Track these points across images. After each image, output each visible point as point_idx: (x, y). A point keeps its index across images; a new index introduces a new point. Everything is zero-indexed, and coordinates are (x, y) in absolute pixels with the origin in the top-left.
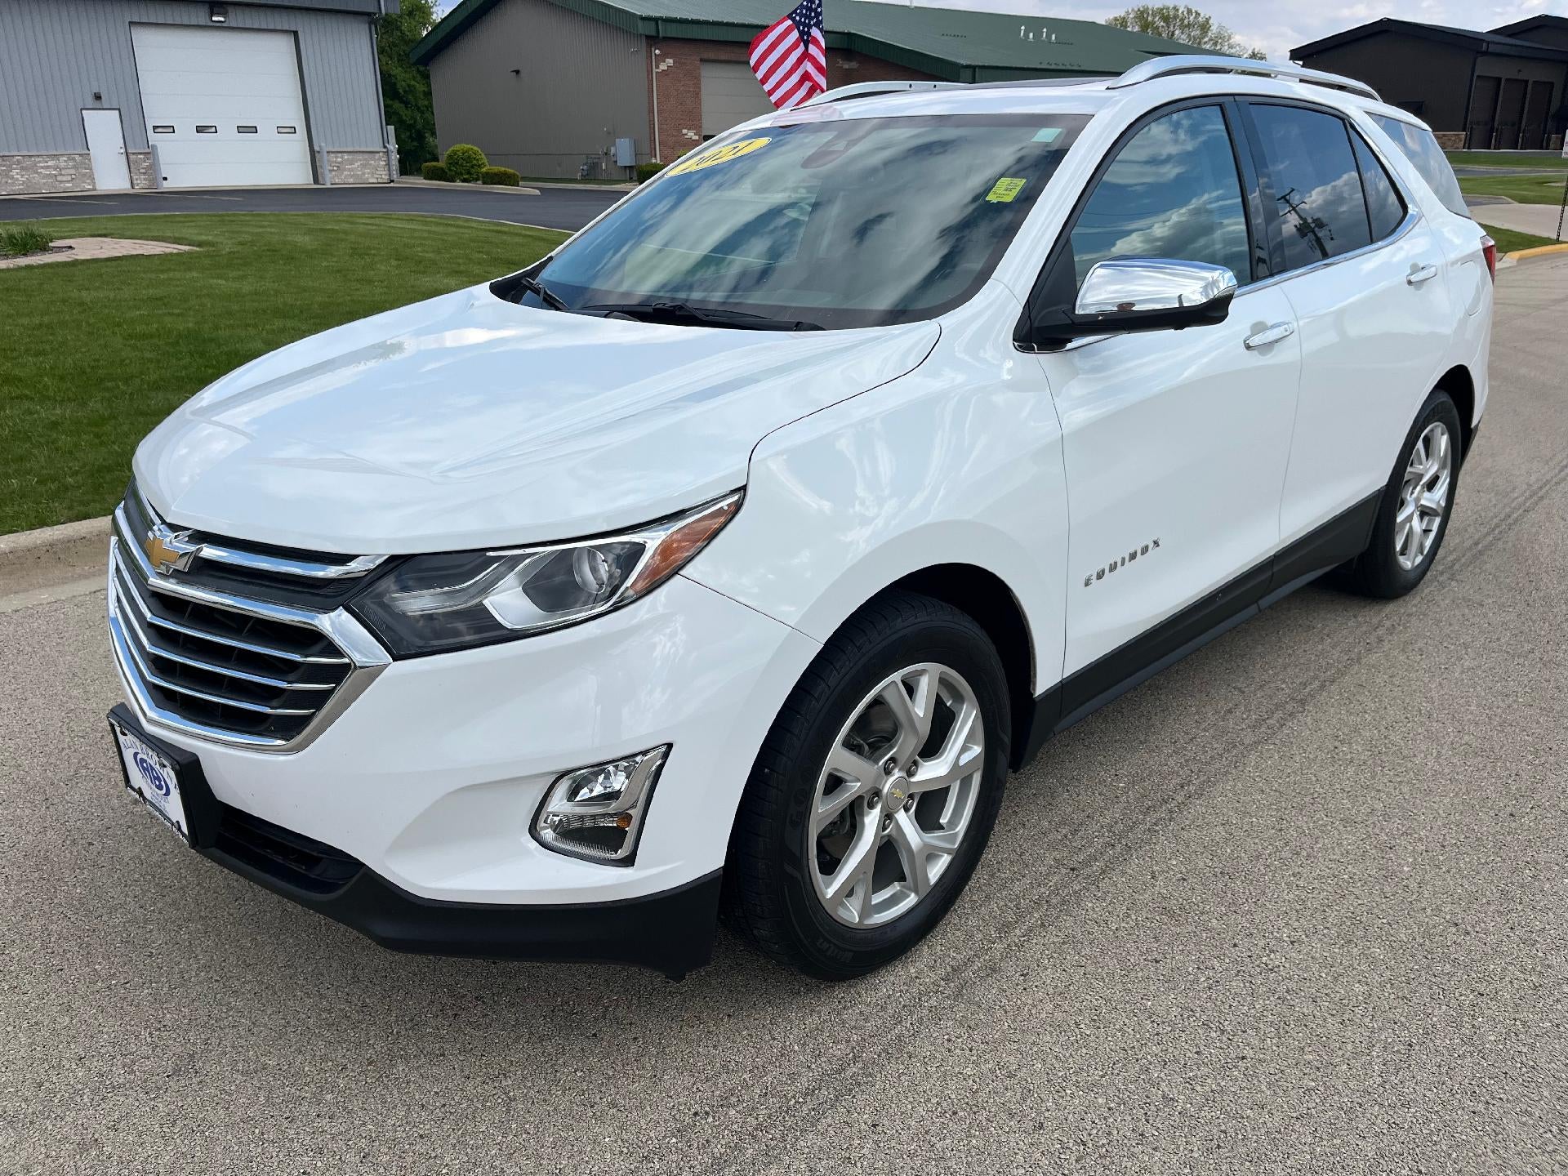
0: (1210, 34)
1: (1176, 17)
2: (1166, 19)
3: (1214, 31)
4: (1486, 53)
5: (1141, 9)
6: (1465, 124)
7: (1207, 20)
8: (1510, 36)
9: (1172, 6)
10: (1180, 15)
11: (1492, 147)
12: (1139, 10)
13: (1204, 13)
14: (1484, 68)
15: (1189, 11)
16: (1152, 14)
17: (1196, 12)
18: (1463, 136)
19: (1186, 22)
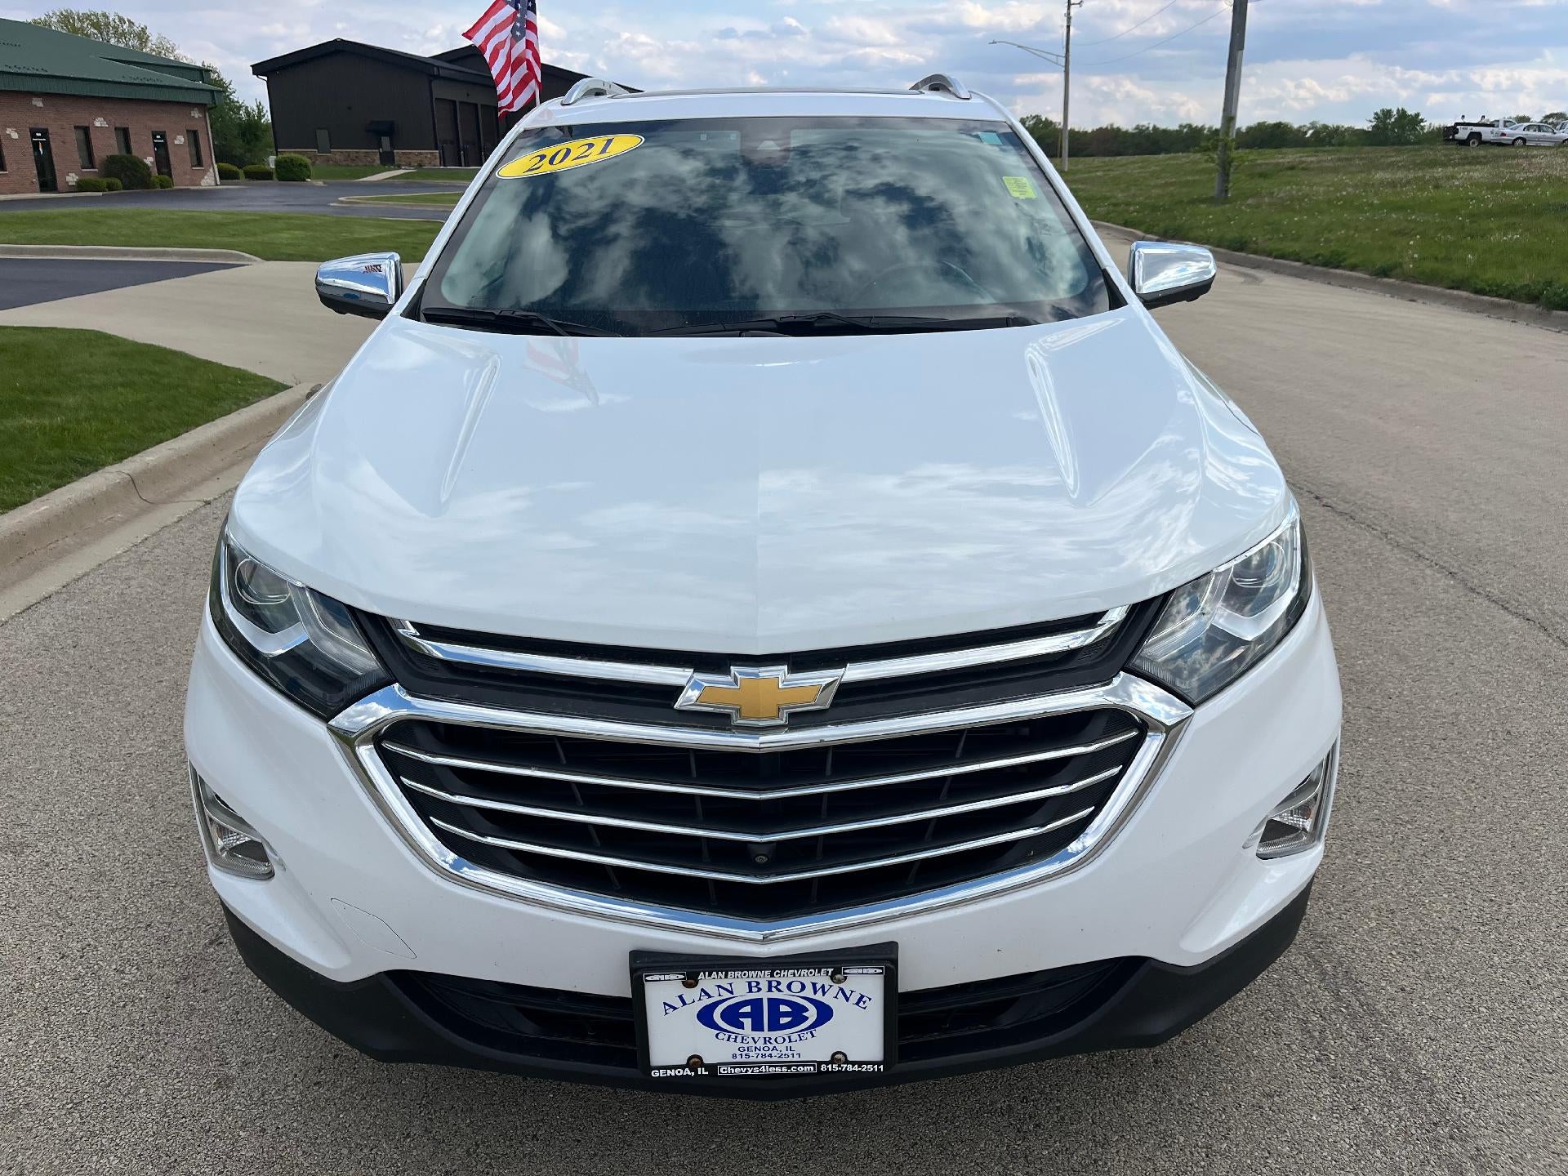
0: (150, 45)
1: (107, 24)
2: (96, 25)
3: (154, 41)
4: (438, 77)
5: (64, 13)
6: (436, 144)
7: (144, 30)
8: (450, 62)
9: (100, 13)
10: (112, 23)
11: (463, 164)
12: (62, 14)
13: (140, 21)
14: (440, 91)
15: (122, 20)
16: (78, 19)
17: (129, 21)
18: (438, 154)
19: (120, 31)
